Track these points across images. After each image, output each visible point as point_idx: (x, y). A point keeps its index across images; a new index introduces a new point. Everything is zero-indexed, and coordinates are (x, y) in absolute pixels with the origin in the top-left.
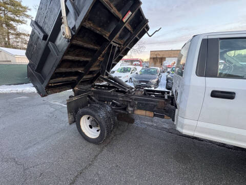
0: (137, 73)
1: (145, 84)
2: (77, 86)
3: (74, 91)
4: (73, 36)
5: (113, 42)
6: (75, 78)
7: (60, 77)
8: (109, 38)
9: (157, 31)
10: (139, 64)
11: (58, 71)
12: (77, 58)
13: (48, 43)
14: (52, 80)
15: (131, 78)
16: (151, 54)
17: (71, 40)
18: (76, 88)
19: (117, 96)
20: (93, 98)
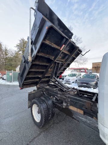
0: (80, 77)
1: (86, 85)
2: (39, 85)
3: (37, 87)
4: (32, 60)
5: (57, 60)
6: (38, 80)
7: (30, 80)
8: (54, 59)
9: (87, 52)
10: (84, 71)
11: (27, 77)
12: (37, 70)
13: (25, 64)
14: (25, 81)
15: (76, 80)
16: (93, 65)
17: (32, 62)
18: (38, 86)
19: (57, 93)
20: (44, 92)
